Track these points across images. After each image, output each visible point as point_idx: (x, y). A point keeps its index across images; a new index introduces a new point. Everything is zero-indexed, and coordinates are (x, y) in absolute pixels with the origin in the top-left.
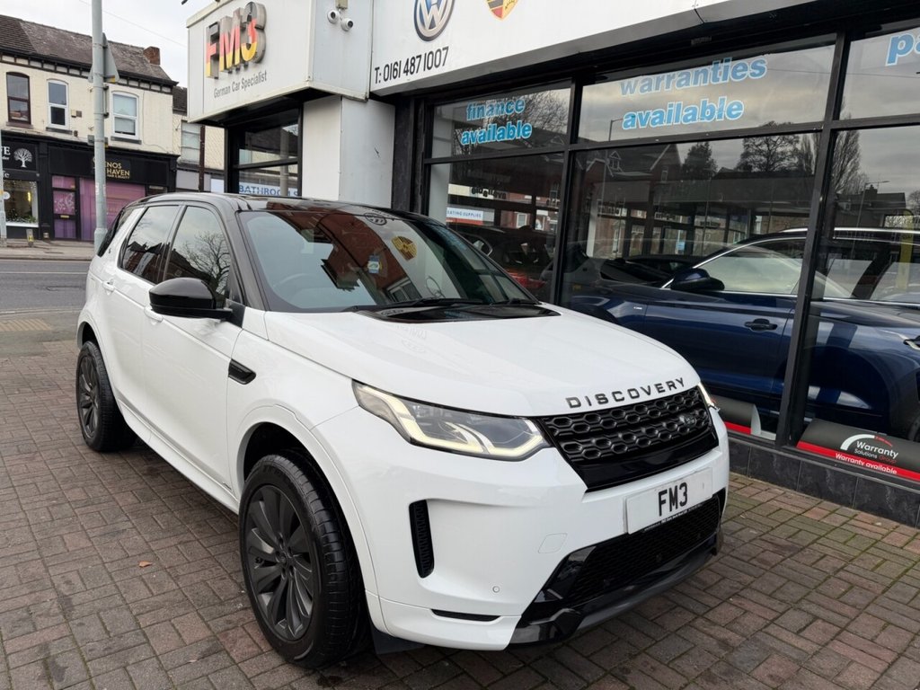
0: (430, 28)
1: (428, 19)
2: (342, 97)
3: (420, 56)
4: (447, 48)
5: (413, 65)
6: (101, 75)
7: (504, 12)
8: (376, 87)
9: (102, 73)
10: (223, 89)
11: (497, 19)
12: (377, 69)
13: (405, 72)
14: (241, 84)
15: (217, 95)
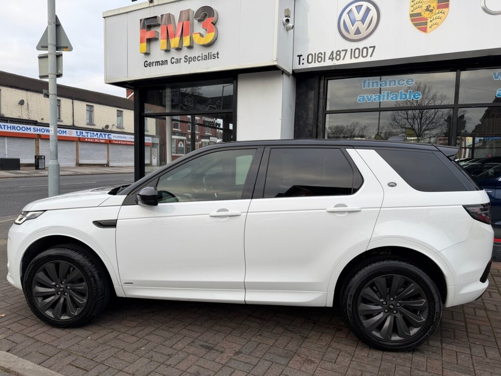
0: (355, 34)
1: (352, 29)
2: (283, 72)
3: (346, 50)
4: (374, 47)
5: (339, 55)
6: (55, 45)
7: (428, 29)
8: (298, 67)
9: (55, 44)
10: (157, 62)
11: (423, 34)
12: (300, 56)
13: (329, 59)
14: (183, 59)
15: (147, 65)
